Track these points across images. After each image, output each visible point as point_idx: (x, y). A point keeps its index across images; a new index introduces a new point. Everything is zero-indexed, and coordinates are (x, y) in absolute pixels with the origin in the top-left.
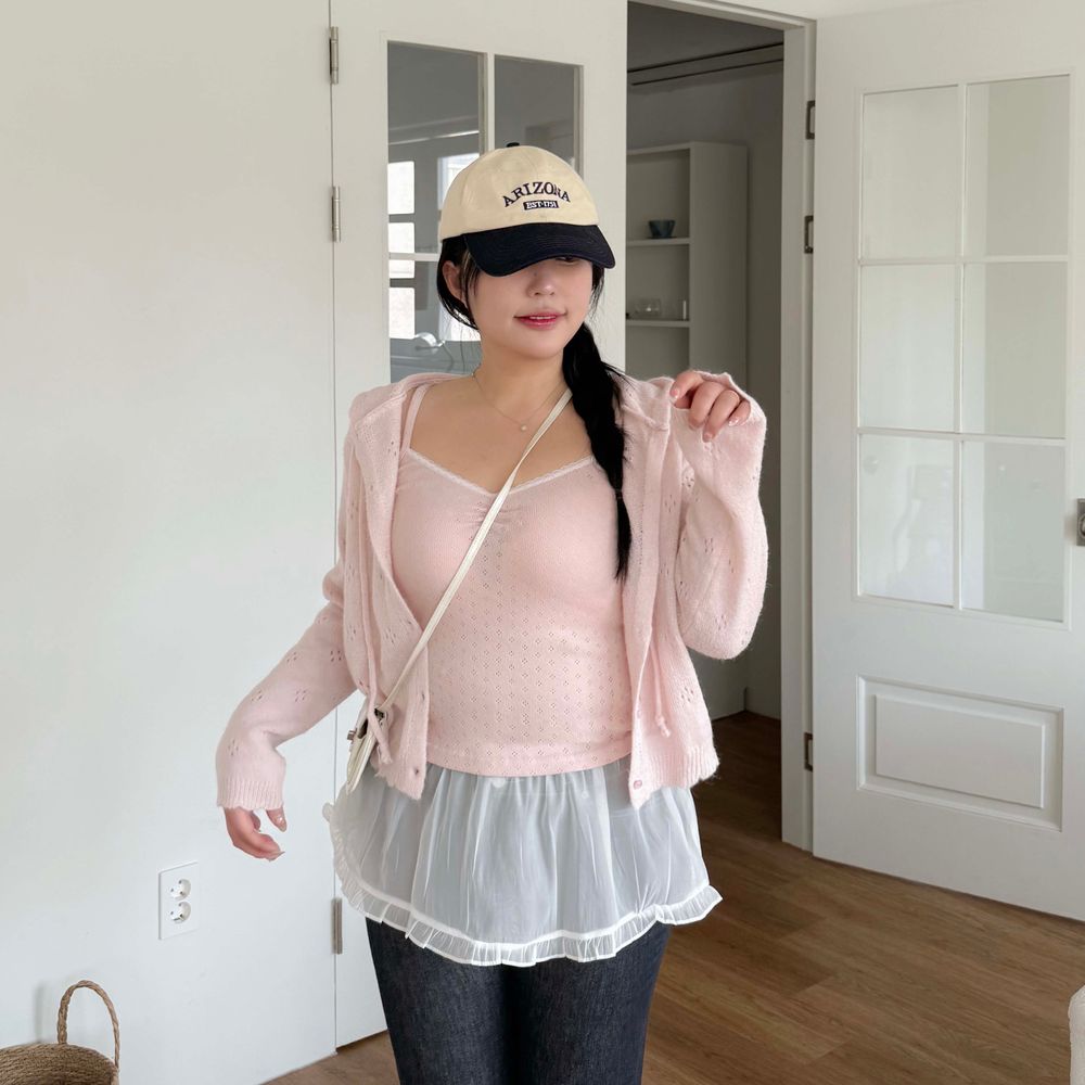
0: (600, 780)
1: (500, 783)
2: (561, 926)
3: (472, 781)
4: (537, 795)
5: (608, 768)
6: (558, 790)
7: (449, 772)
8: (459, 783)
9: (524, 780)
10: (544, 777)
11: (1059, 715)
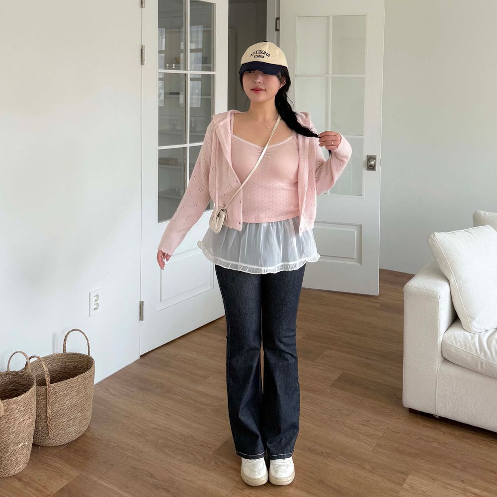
0: (291, 222)
1: (265, 225)
2: (283, 261)
3: (258, 225)
4: (276, 228)
5: (294, 219)
6: (281, 225)
7: (250, 224)
8: (254, 227)
9: (272, 223)
10: (277, 222)
11: (361, 227)
